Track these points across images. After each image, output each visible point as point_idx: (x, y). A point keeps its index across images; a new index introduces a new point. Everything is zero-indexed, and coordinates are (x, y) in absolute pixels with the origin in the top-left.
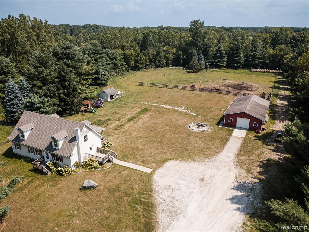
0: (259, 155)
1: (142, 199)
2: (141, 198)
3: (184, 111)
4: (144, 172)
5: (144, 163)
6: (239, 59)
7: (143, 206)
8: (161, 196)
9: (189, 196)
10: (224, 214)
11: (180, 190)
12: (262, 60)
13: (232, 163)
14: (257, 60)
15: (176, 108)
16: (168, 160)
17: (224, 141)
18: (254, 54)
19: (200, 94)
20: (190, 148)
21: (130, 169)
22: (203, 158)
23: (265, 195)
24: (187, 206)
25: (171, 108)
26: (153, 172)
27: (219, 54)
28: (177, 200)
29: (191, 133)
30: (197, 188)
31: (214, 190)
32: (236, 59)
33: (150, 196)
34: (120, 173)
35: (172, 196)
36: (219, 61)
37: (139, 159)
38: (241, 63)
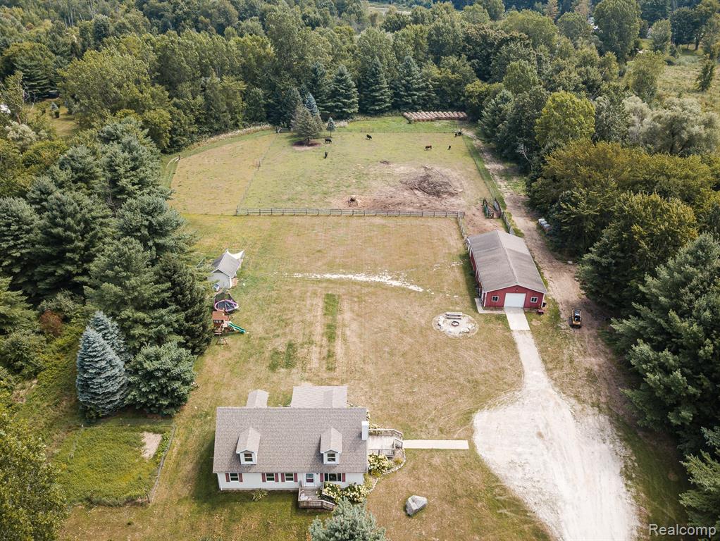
0: (570, 363)
1: (499, 498)
2: (495, 495)
3: (395, 283)
4: (461, 450)
5: (445, 433)
6: (382, 95)
7: (509, 508)
8: (516, 483)
9: (546, 469)
10: (600, 481)
11: (527, 463)
12: (424, 93)
13: (551, 391)
14: (415, 95)
15: (377, 279)
16: (471, 413)
17: (511, 345)
18: (408, 81)
19: (384, 226)
20: (478, 377)
21: (437, 450)
22: (512, 393)
23: (620, 434)
24: (556, 485)
25: (368, 279)
26: (472, 445)
27: (342, 88)
28: (538, 481)
29: (453, 342)
30: (545, 453)
31: (565, 448)
32: (377, 96)
33: (504, 489)
34: (430, 465)
35: (527, 477)
36: (344, 104)
37: (431, 426)
38: (385, 102)
